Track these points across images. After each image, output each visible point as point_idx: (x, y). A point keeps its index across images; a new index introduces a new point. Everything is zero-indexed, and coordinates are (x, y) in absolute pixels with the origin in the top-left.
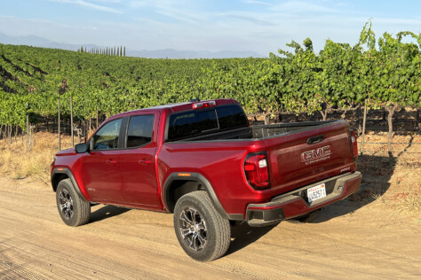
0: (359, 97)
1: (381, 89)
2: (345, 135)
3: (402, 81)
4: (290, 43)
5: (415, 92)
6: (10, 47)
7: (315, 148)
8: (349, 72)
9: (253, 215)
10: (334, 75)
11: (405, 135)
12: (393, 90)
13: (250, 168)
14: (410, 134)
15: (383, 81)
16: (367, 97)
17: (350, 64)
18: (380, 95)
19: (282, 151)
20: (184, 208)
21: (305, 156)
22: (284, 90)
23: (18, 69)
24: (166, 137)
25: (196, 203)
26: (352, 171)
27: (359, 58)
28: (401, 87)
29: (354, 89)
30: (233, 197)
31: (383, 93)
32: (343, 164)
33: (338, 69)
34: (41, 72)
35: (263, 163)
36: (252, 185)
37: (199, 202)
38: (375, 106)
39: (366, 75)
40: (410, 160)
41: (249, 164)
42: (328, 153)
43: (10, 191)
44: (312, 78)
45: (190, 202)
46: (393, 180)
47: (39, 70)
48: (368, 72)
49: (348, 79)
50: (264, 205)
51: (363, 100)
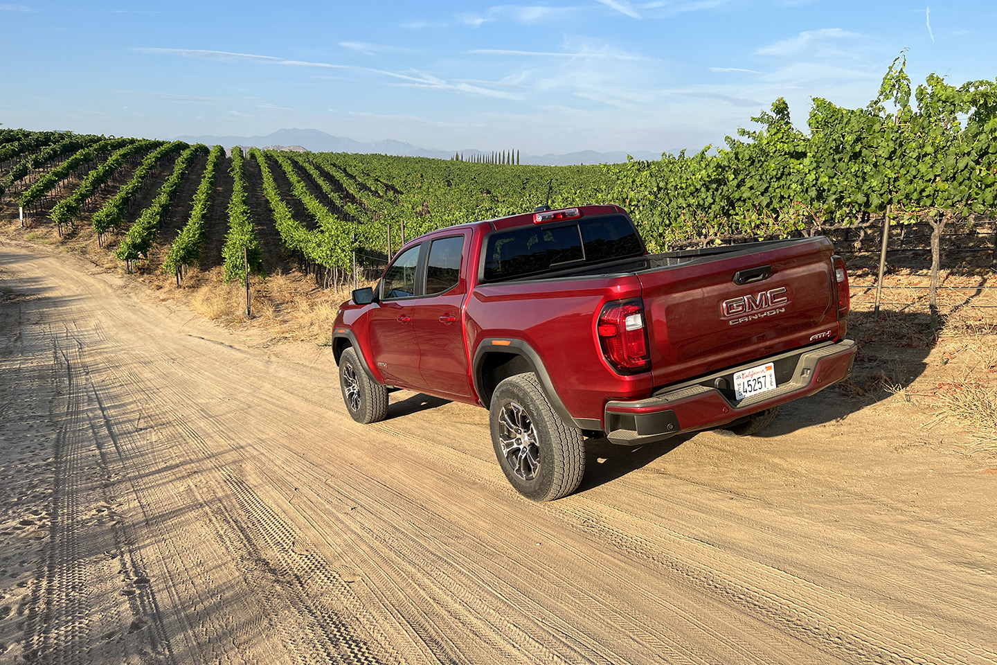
0: (875, 201)
1: (919, 184)
2: (821, 267)
3: (961, 165)
4: (758, 116)
5: (987, 186)
6: (355, 157)
7: (753, 292)
8: (856, 156)
9: (618, 421)
10: (829, 163)
11: (971, 274)
12: (941, 185)
13: (609, 331)
14: (979, 274)
15: (923, 168)
16: (890, 202)
17: (858, 139)
18: (915, 196)
19: (677, 297)
20: (503, 402)
21: (730, 307)
22: (737, 195)
23: (363, 187)
24: (481, 275)
25: (521, 394)
26: (835, 338)
27: (877, 127)
28: (960, 178)
29: (865, 187)
30: (582, 387)
31: (923, 190)
32: (816, 325)
33: (837, 150)
34: (396, 191)
35: (634, 322)
36: (612, 362)
37: (526, 394)
38: (906, 217)
39: (890, 158)
40: (975, 319)
41: (608, 322)
42: (783, 301)
43: (307, 363)
44: (786, 171)
45: (511, 393)
46: (933, 358)
47: (393, 188)
48: (894, 152)
49: (854, 168)
50: (637, 404)
51: (882, 207)
